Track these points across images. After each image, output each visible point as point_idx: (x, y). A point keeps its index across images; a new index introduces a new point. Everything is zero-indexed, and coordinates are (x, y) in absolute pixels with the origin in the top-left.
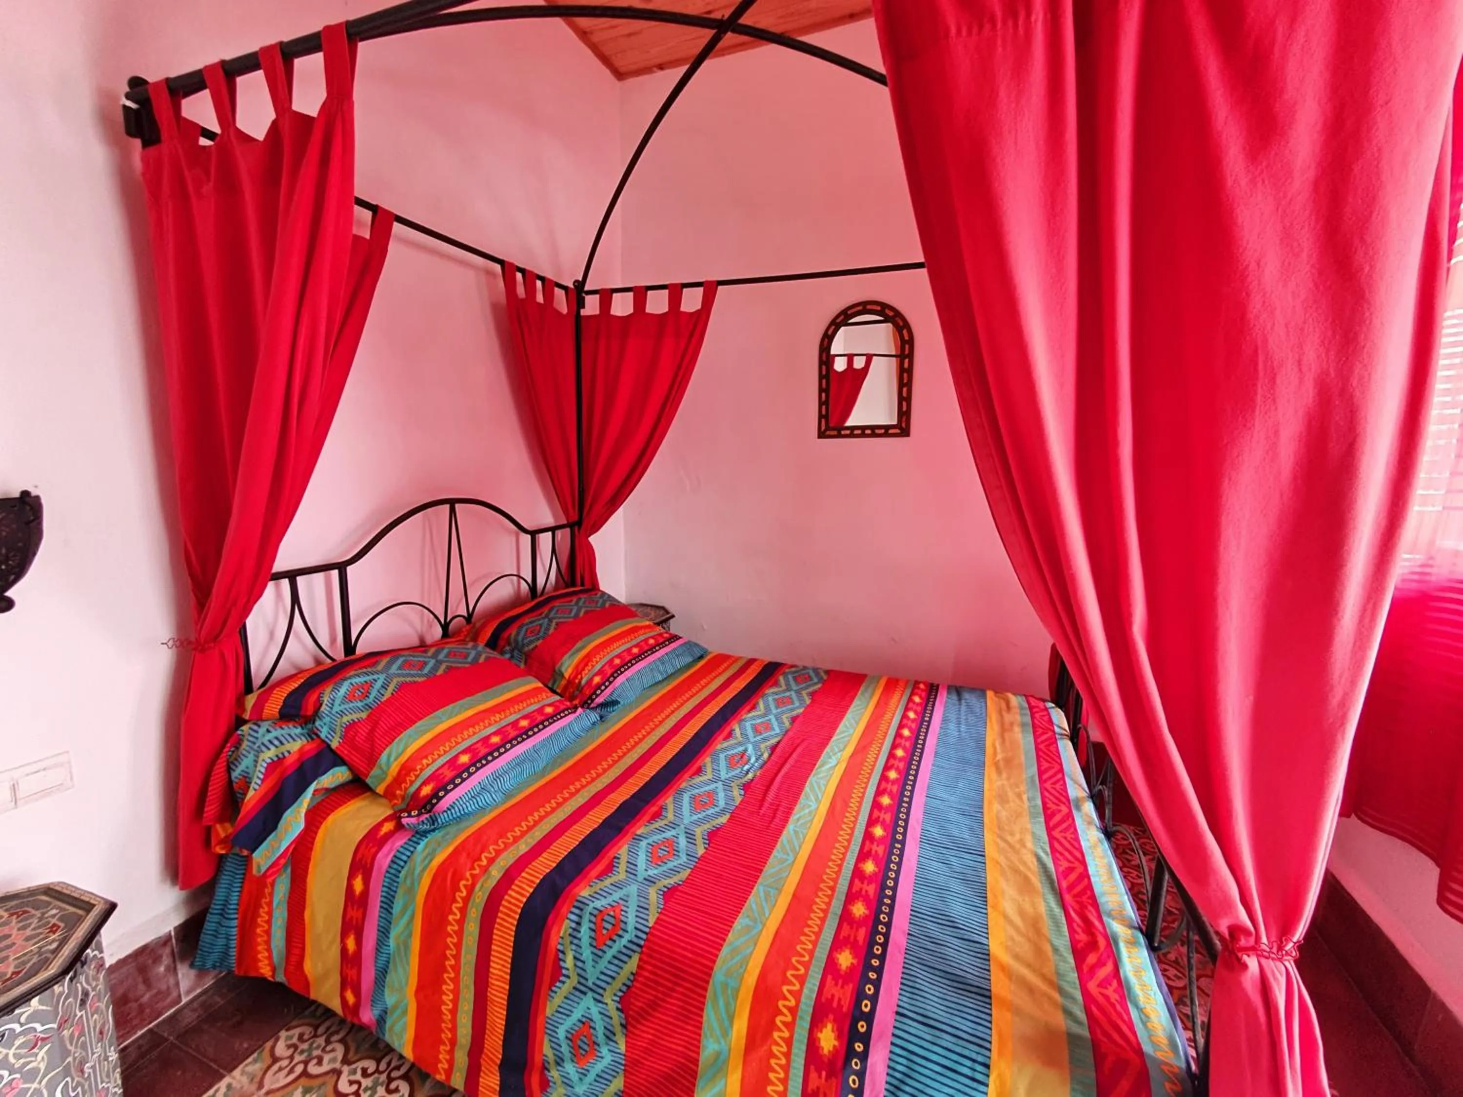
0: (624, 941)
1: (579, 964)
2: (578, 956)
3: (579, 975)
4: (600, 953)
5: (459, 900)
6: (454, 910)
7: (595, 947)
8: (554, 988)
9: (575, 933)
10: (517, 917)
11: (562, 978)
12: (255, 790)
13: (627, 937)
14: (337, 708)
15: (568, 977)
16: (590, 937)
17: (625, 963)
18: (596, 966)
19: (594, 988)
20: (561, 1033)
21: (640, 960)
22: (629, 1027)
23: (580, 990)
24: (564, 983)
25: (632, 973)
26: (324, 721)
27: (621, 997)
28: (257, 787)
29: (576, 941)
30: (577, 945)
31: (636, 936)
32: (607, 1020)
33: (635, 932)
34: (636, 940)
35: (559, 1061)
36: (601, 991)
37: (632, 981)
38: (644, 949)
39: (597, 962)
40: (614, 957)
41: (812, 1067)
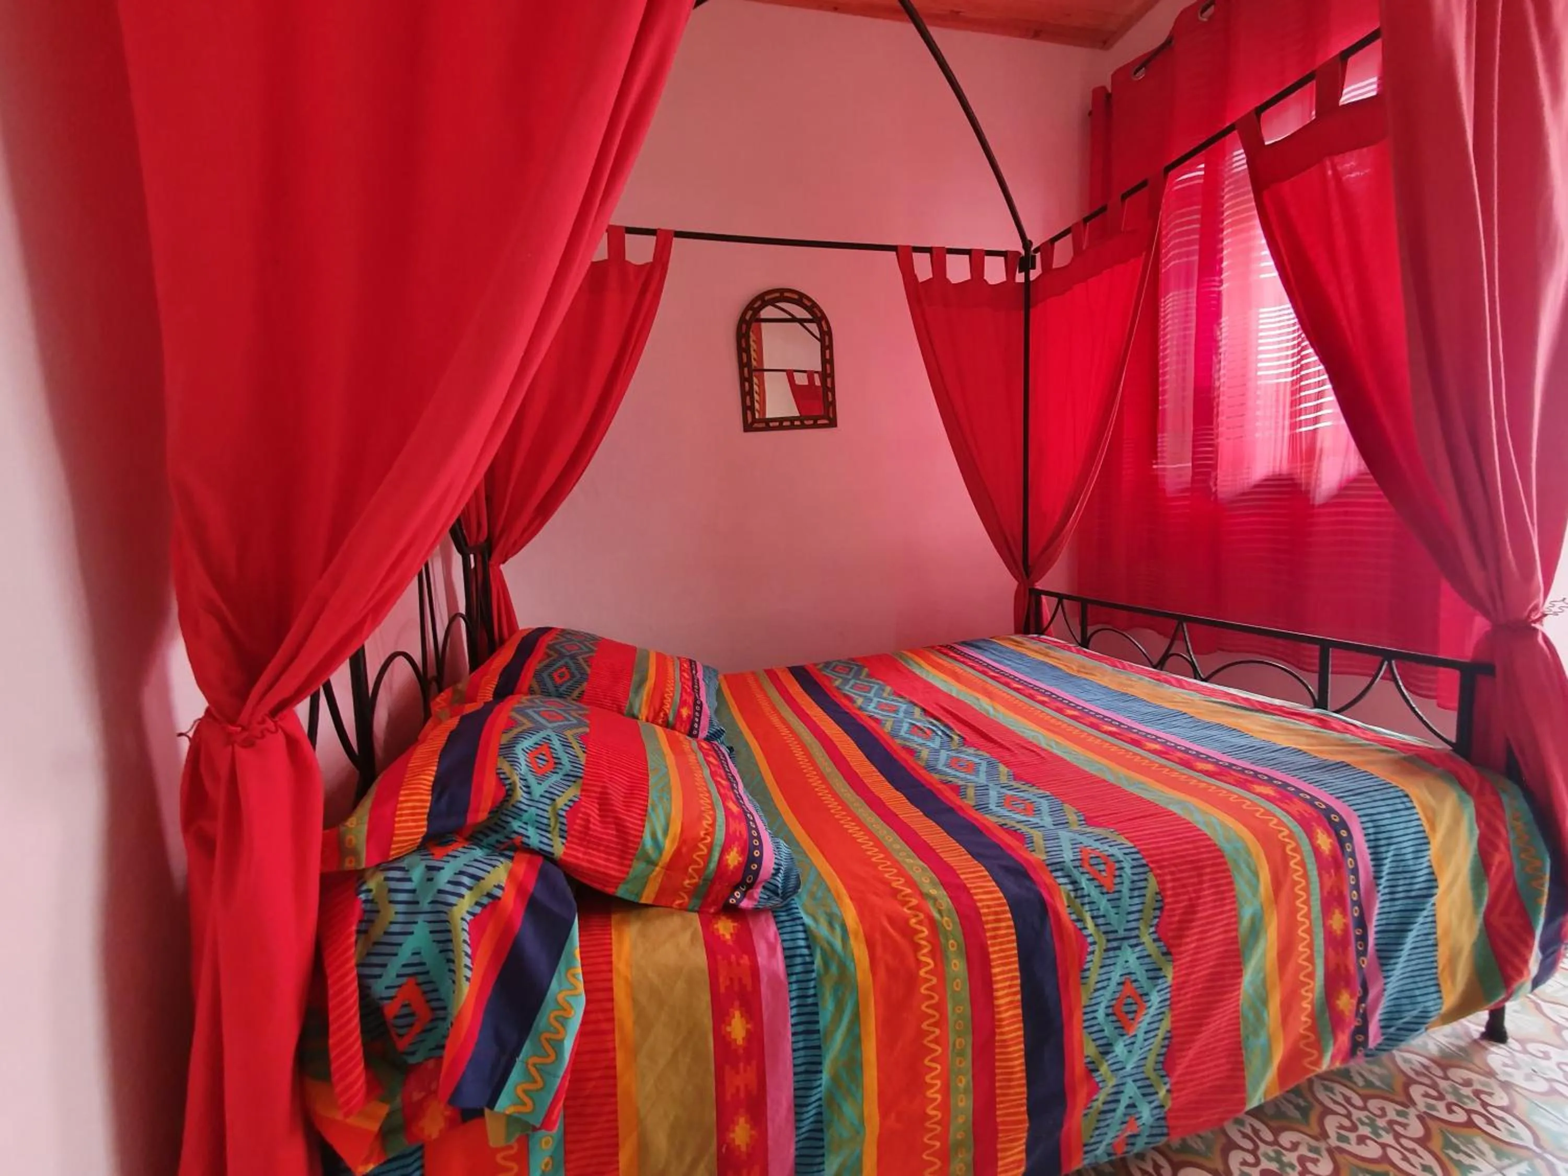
0: (1128, 871)
1: (1101, 921)
2: (1095, 913)
3: (1105, 933)
4: (1116, 895)
5: (923, 943)
6: (923, 959)
7: (1108, 893)
8: (1086, 967)
9: (1079, 893)
10: (1009, 915)
11: (1090, 949)
12: (468, 979)
13: (1127, 865)
14: (538, 790)
15: (1094, 943)
16: (1096, 887)
17: (1145, 888)
18: (1120, 910)
19: (1127, 934)
20: (1101, 1014)
21: (1156, 876)
22: (1173, 950)
23: (1112, 949)
24: (1093, 952)
25: (1157, 893)
26: (525, 817)
27: (1157, 925)
28: (469, 973)
29: (1086, 900)
30: (1089, 903)
31: (1133, 860)
32: (1147, 960)
33: (1128, 858)
34: (1135, 863)
35: (1106, 1049)
36: (1134, 933)
37: (1161, 901)
38: (1152, 865)
39: (1118, 907)
40: (1132, 890)
41: (1323, 872)
